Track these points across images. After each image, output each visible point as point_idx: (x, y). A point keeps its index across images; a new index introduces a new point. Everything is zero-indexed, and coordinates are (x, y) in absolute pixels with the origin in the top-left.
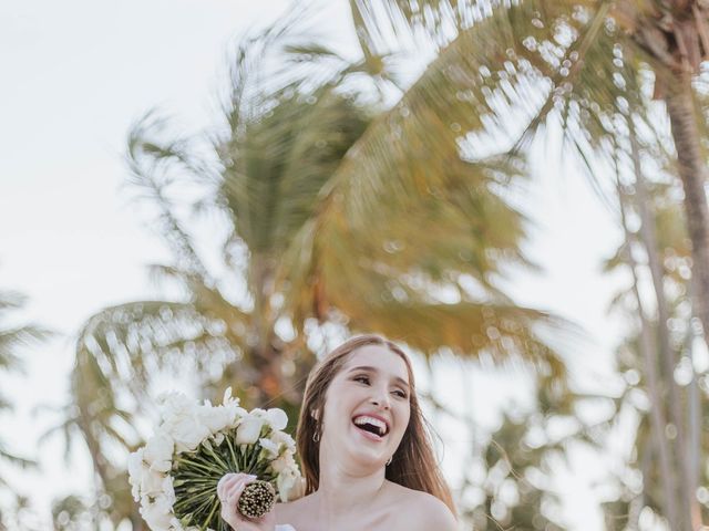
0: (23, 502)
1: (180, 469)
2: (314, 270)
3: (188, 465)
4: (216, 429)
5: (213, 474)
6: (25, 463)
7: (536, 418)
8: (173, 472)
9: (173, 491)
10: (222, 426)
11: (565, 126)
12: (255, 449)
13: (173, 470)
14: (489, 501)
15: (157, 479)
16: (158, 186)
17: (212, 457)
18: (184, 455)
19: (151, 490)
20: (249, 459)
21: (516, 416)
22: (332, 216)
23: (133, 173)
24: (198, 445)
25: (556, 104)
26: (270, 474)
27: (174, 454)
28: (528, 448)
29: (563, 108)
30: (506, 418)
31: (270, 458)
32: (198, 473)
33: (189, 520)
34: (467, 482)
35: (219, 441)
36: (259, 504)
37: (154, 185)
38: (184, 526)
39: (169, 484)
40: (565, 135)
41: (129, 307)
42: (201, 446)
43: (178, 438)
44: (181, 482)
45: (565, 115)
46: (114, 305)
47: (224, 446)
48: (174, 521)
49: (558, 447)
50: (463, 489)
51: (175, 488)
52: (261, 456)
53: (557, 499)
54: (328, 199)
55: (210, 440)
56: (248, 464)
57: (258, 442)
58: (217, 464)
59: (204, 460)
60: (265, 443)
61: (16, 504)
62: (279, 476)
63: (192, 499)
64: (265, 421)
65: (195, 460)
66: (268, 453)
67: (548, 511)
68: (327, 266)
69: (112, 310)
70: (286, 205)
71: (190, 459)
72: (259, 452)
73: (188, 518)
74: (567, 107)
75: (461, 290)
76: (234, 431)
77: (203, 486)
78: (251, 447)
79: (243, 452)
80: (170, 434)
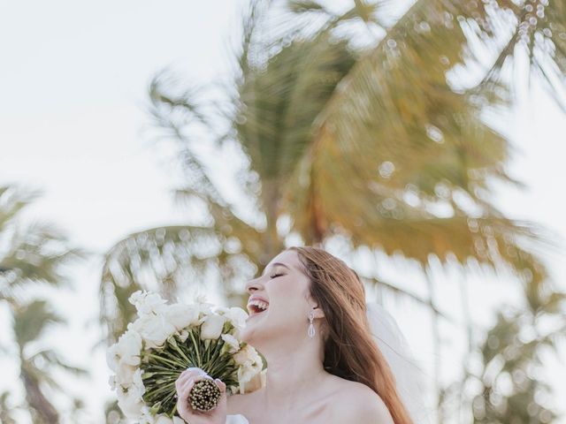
0: (78, 404)
1: (151, 363)
2: (312, 192)
3: (156, 359)
4: (181, 326)
5: (178, 367)
6: (78, 371)
7: (526, 317)
8: (143, 366)
9: (142, 383)
10: (186, 325)
11: (531, 56)
12: (218, 344)
13: (143, 363)
14: (487, 391)
15: (129, 371)
16: (176, 125)
17: (176, 352)
18: (154, 351)
19: (123, 381)
20: (212, 353)
21: (508, 315)
22: (325, 144)
23: (153, 116)
24: (163, 341)
25: (522, 37)
26: (233, 366)
27: (143, 350)
28: (521, 343)
29: (529, 40)
30: (500, 317)
31: (231, 351)
32: (166, 366)
33: (158, 409)
34: (467, 375)
35: (183, 338)
36: (208, 399)
37: (173, 126)
38: (153, 414)
39: (138, 376)
40: (531, 62)
41: (152, 233)
42: (167, 343)
43: (145, 336)
44: (150, 375)
45: (531, 46)
46: (137, 231)
47: (189, 341)
48: (145, 409)
49: (547, 341)
50: (464, 381)
51: (144, 381)
52: (223, 350)
53: (549, 389)
54: (322, 128)
55: (175, 337)
56: (210, 358)
57: (220, 337)
58: (182, 358)
59: (170, 355)
60: (226, 337)
61: (74, 406)
62: (240, 369)
63: (161, 390)
64: (227, 318)
65: (162, 355)
66: (229, 347)
67: (541, 398)
68: (323, 188)
69: (135, 236)
70: (290, 137)
71: (157, 354)
72: (221, 346)
73: (158, 405)
74: (532, 39)
75: (454, 205)
76: (199, 328)
77: (170, 379)
78: (214, 342)
79: (207, 346)
80: (139, 332)
